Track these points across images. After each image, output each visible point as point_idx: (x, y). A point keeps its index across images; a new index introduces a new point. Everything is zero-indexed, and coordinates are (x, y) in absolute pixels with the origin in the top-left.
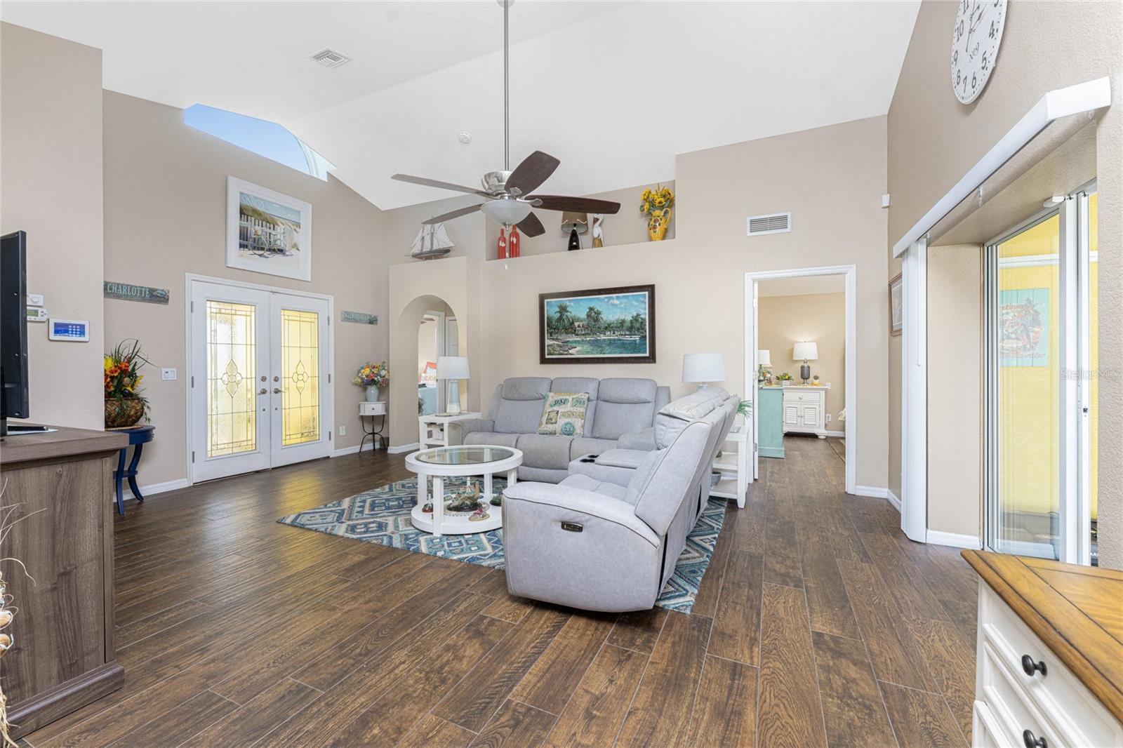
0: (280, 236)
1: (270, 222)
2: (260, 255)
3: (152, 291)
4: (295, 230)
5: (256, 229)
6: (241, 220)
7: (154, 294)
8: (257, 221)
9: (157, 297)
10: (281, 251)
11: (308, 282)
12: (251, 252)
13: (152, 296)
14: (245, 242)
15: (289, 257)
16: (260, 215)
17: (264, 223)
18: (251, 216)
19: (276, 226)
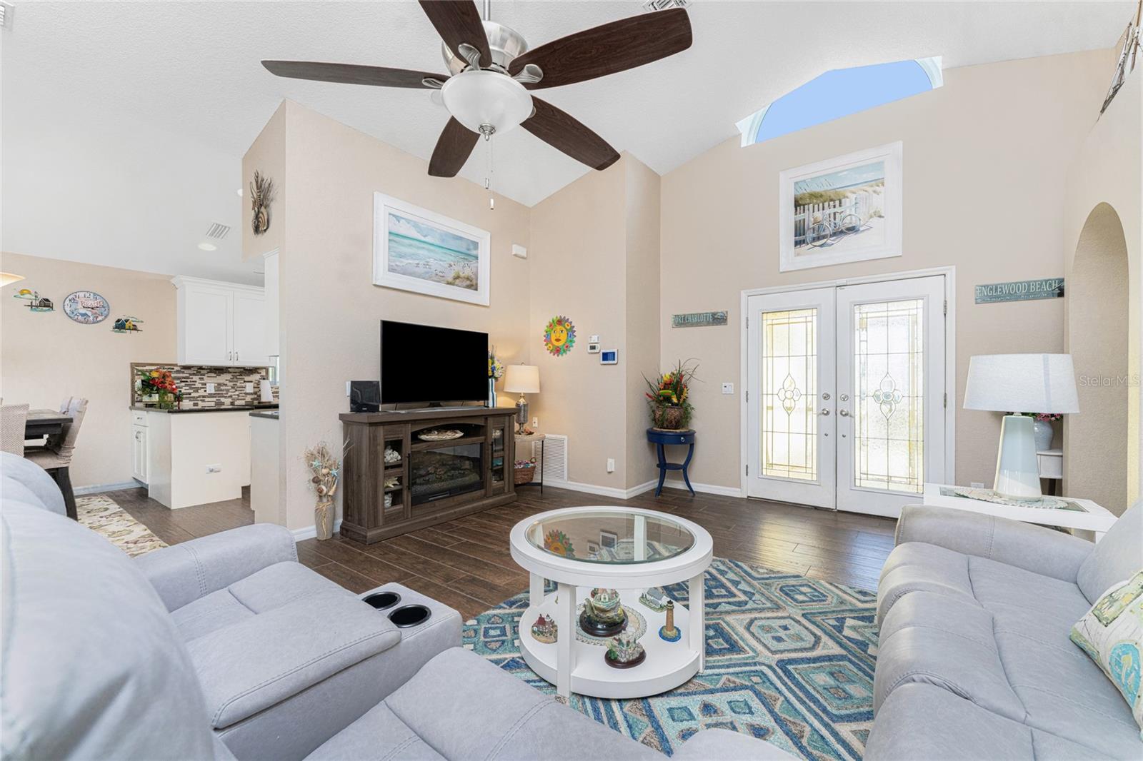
0: (849, 212)
1: (833, 199)
2: (821, 246)
3: (714, 314)
4: (875, 192)
5: (813, 215)
6: (796, 214)
7: (716, 317)
8: (816, 206)
9: (718, 319)
10: (852, 229)
11: (900, 256)
12: (810, 246)
13: (714, 319)
14: (802, 238)
15: (865, 232)
16: (821, 196)
17: (826, 204)
18: (809, 204)
19: (843, 201)
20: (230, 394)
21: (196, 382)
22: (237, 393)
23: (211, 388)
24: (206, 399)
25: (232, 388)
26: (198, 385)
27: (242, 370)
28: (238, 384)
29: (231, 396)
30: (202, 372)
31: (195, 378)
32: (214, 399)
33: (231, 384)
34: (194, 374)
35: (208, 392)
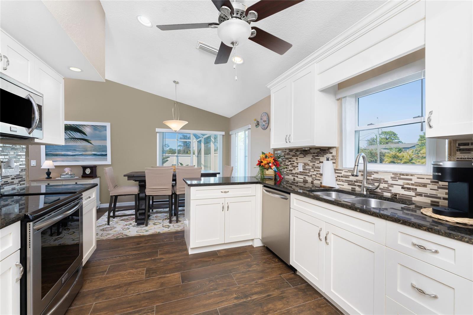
20: (311, 173)
21: (294, 161)
22: (315, 173)
23: (300, 169)
24: (299, 176)
25: (313, 168)
26: (295, 164)
27: (319, 150)
28: (316, 165)
29: (311, 176)
30: (298, 153)
31: (294, 159)
32: (302, 177)
33: (311, 164)
34: (294, 156)
35: (299, 170)
